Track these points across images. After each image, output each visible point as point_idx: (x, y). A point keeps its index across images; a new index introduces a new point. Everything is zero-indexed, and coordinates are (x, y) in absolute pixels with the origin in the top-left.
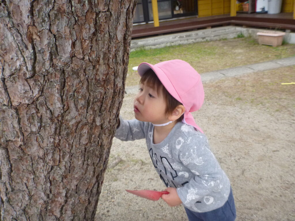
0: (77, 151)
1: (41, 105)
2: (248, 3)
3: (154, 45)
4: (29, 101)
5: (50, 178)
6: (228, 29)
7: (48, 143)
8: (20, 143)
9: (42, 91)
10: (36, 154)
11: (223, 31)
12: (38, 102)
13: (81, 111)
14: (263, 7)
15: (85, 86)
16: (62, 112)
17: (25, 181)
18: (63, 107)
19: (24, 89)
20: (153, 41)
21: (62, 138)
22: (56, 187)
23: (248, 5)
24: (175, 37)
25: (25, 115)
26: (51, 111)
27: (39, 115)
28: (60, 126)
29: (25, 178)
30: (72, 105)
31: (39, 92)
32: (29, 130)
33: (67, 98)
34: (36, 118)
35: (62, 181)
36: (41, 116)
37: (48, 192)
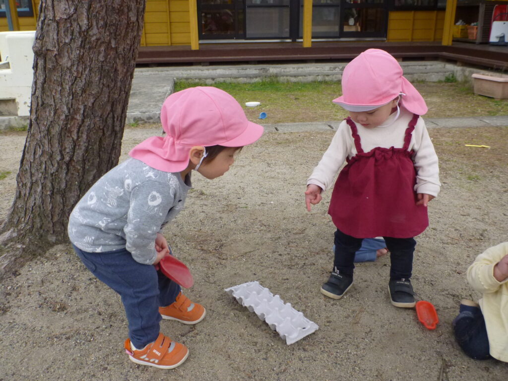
0: (95, 65)
1: (74, 20)
2: (476, 25)
3: (295, 76)
4: (66, 16)
5: (73, 90)
6: (431, 65)
7: (76, 53)
8: (56, 52)
9: (76, 9)
10: (66, 65)
11: (421, 67)
12: (72, 18)
13: (100, 30)
14: (502, 35)
15: (104, 10)
16: (87, 28)
17: (53, 94)
18: (88, 24)
19: (65, 7)
20: (296, 69)
21: (85, 51)
22: (76, 100)
23: (477, 28)
24: (335, 68)
25: (63, 28)
26: (80, 26)
27: (72, 29)
28: (85, 41)
29: (54, 91)
30: (94, 24)
31: (74, 9)
32: (64, 41)
33: (91, 17)
34: (70, 31)
35: (82, 94)
36: (73, 30)
37: (70, 106)
